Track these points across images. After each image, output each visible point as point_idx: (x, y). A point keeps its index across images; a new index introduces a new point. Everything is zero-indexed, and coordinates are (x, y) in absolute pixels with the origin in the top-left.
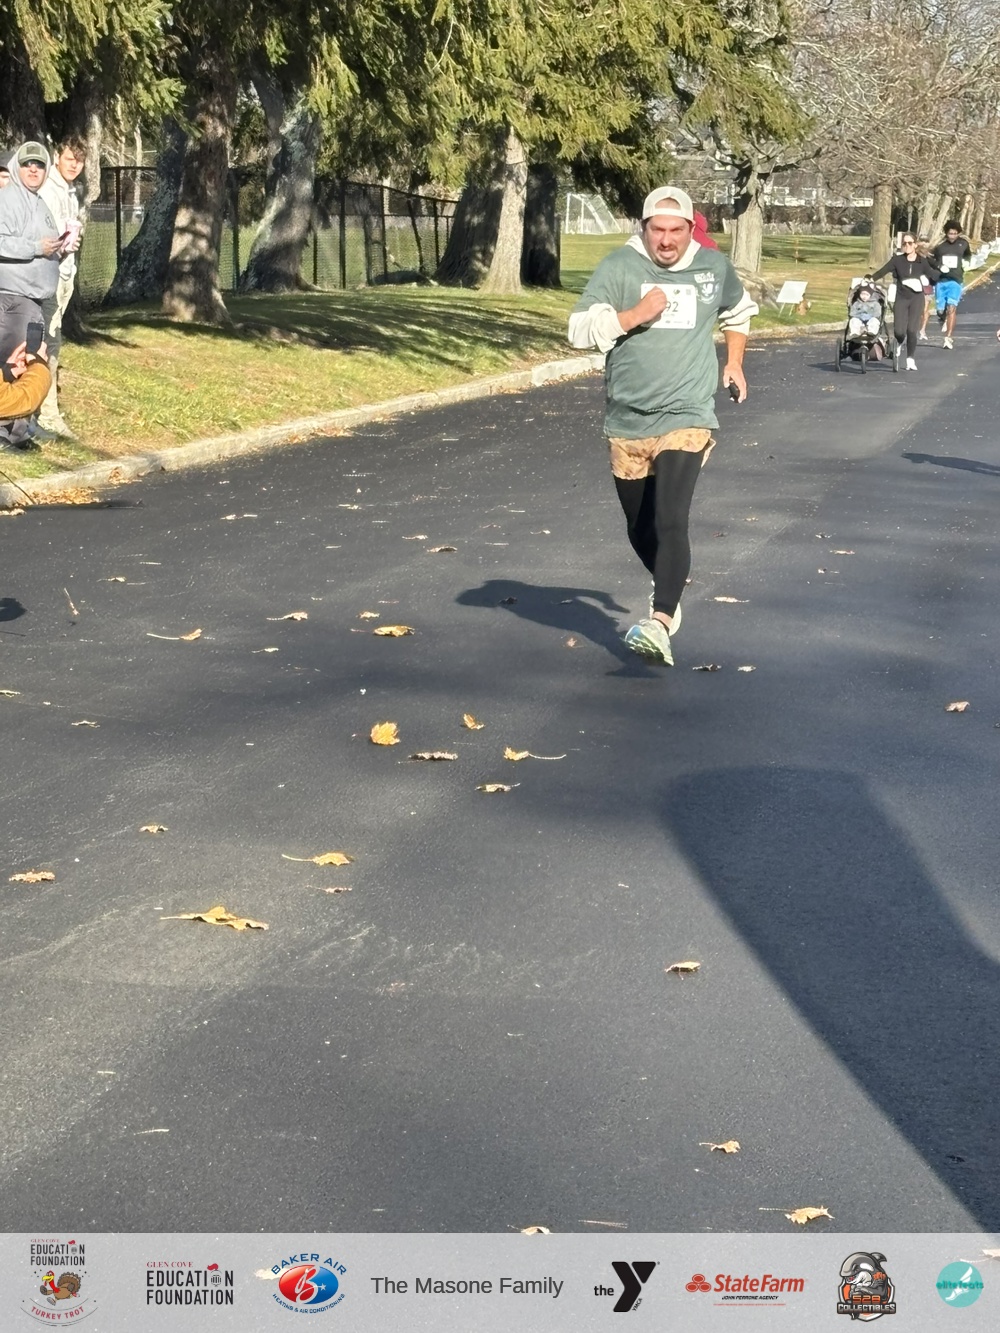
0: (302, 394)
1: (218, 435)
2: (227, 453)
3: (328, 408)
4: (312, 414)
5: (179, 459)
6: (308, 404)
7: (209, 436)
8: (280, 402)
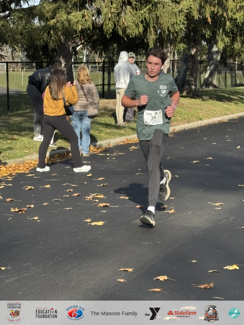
0: (216, 112)
1: (197, 121)
2: (199, 125)
3: (222, 115)
4: (219, 117)
5: (188, 127)
6: (218, 114)
7: (195, 121)
8: (211, 114)
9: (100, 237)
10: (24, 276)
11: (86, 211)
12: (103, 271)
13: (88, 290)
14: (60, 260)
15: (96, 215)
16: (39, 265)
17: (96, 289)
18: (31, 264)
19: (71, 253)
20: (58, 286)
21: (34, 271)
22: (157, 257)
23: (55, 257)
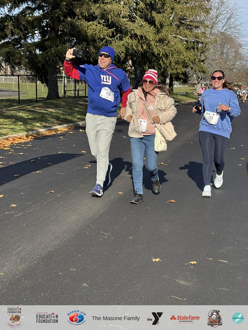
9: (77, 184)
10: (27, 212)
11: (68, 167)
12: (80, 208)
13: (71, 223)
14: (52, 200)
15: (74, 169)
16: (37, 204)
17: (76, 222)
18: (32, 203)
19: (59, 195)
20: (51, 220)
21: (34, 208)
22: (115, 198)
23: (48, 198)
